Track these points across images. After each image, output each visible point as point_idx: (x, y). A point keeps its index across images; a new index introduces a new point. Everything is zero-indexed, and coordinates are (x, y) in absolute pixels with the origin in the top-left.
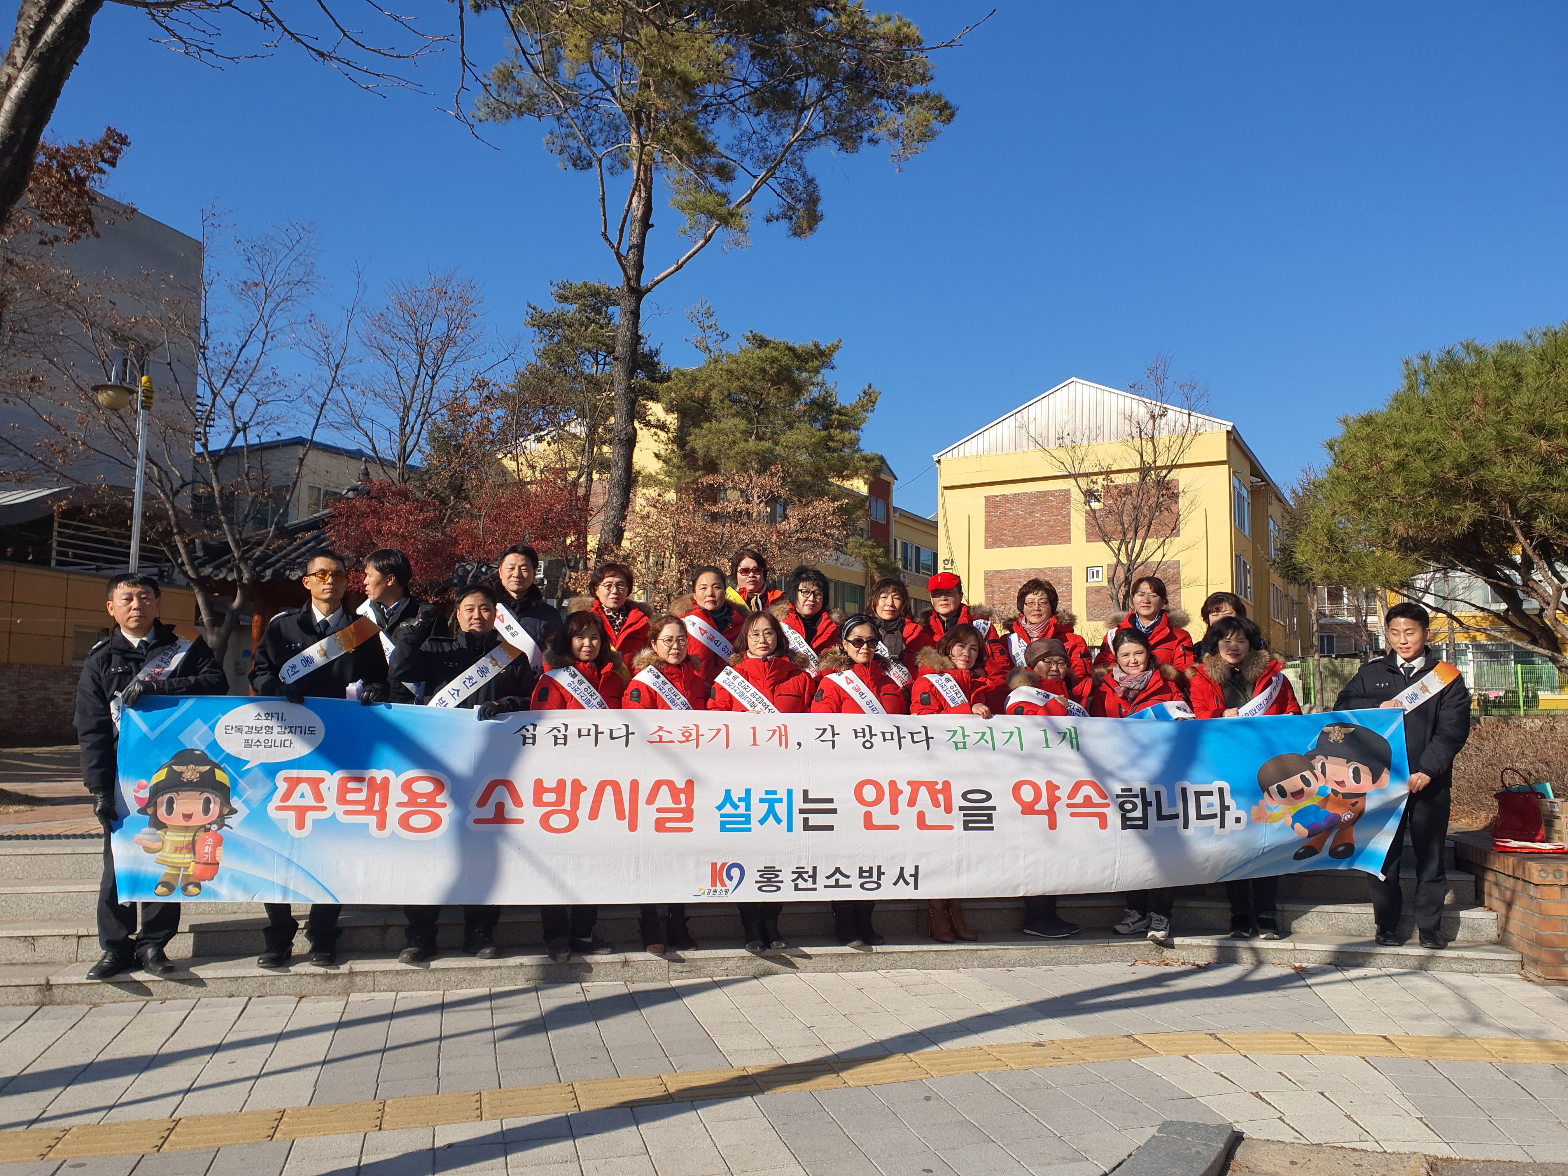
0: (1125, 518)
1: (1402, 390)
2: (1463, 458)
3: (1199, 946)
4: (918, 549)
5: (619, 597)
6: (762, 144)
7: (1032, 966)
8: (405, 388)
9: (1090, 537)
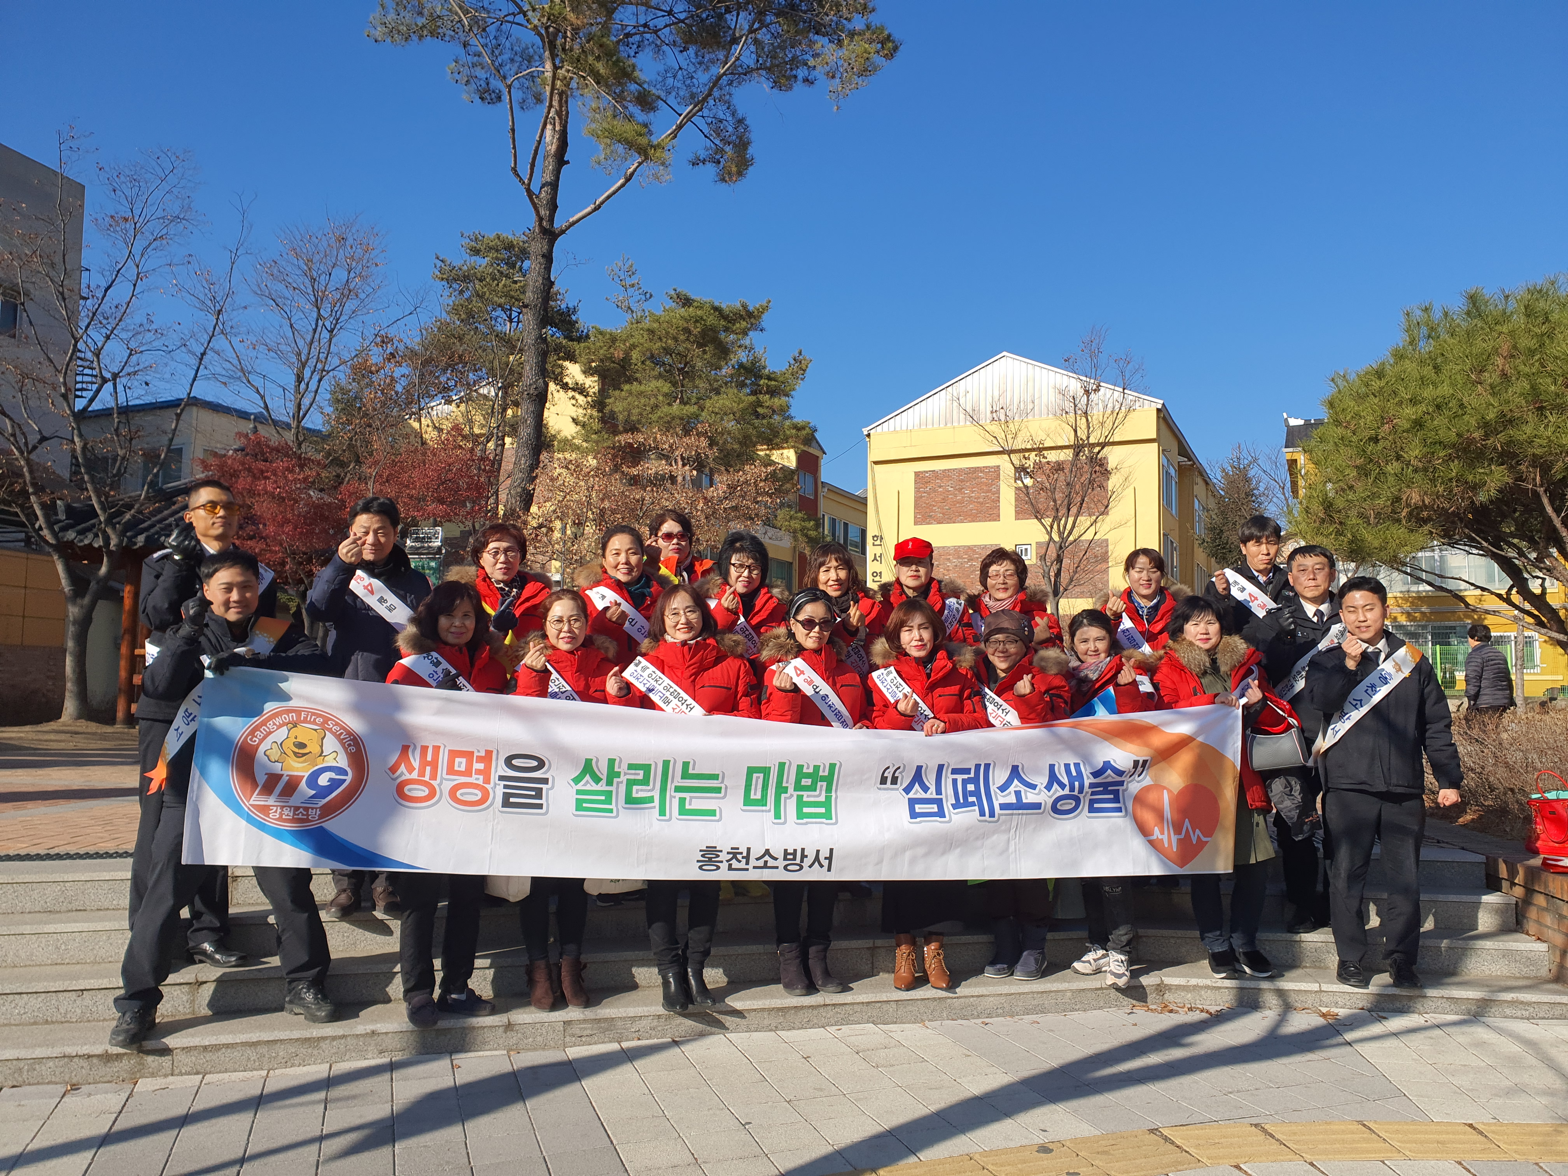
0: (1059, 496)
1: (1401, 345)
2: (1491, 416)
3: (1207, 987)
4: (846, 525)
5: (508, 567)
6: (688, 82)
7: (1012, 1016)
8: (301, 343)
9: (1020, 514)
